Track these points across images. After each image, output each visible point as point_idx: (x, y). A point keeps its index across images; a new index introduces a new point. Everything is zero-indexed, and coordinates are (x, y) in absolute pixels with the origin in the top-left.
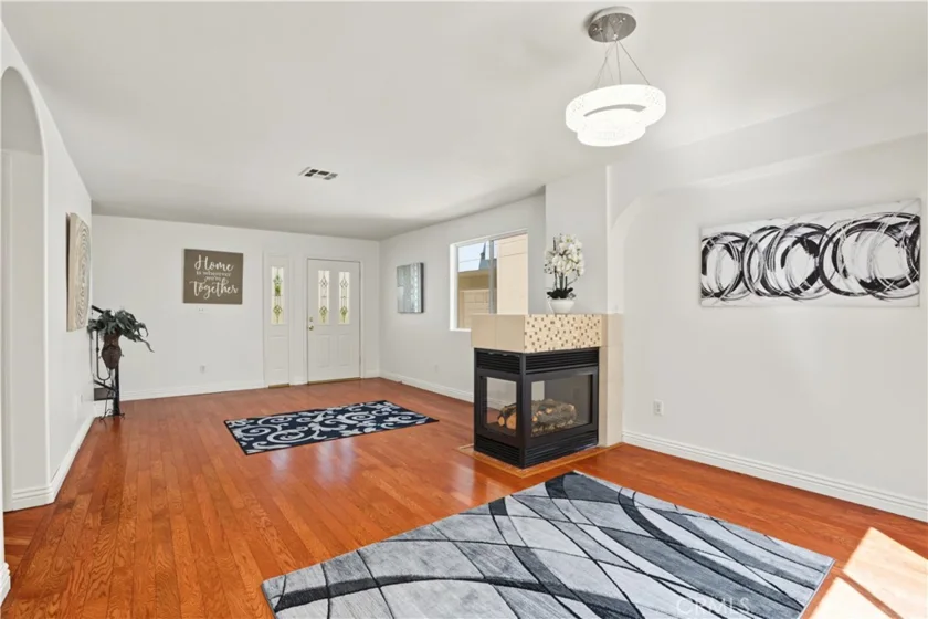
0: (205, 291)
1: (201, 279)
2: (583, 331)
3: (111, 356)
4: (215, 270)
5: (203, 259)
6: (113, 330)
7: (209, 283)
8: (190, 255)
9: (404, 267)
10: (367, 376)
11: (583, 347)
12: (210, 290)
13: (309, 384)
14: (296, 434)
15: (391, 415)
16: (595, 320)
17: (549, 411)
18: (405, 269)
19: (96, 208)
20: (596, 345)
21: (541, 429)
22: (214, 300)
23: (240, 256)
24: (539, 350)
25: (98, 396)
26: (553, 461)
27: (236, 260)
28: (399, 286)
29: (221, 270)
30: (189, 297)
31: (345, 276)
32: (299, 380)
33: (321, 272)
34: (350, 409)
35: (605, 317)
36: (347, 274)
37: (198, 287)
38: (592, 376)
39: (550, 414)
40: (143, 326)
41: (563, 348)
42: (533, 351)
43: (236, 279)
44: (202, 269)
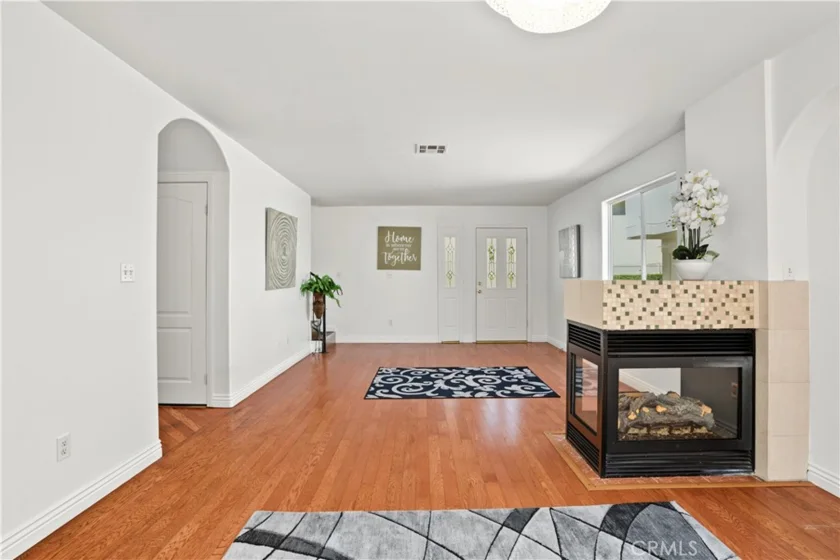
0: (393, 260)
1: (390, 250)
2: (716, 304)
3: (319, 309)
4: (400, 242)
5: (391, 234)
6: (320, 290)
7: (395, 253)
8: (382, 231)
9: (564, 230)
10: (534, 340)
11: (716, 327)
12: (397, 259)
13: (477, 343)
14: (418, 387)
15: (519, 382)
16: (743, 289)
17: (660, 409)
18: (564, 232)
19: (315, 202)
20: (748, 325)
21: (644, 431)
22: (399, 266)
23: (418, 230)
24: (628, 327)
25: (315, 337)
26: (655, 479)
27: (416, 233)
28: (560, 250)
29: (404, 242)
30: (382, 265)
31: (511, 242)
32: (469, 339)
33: (489, 240)
34: (486, 372)
35: (764, 285)
36: (514, 241)
37: (388, 256)
38: (740, 369)
39: (664, 413)
40: (338, 288)
41: (674, 327)
42: (618, 328)
43: (416, 249)
44: (391, 242)
